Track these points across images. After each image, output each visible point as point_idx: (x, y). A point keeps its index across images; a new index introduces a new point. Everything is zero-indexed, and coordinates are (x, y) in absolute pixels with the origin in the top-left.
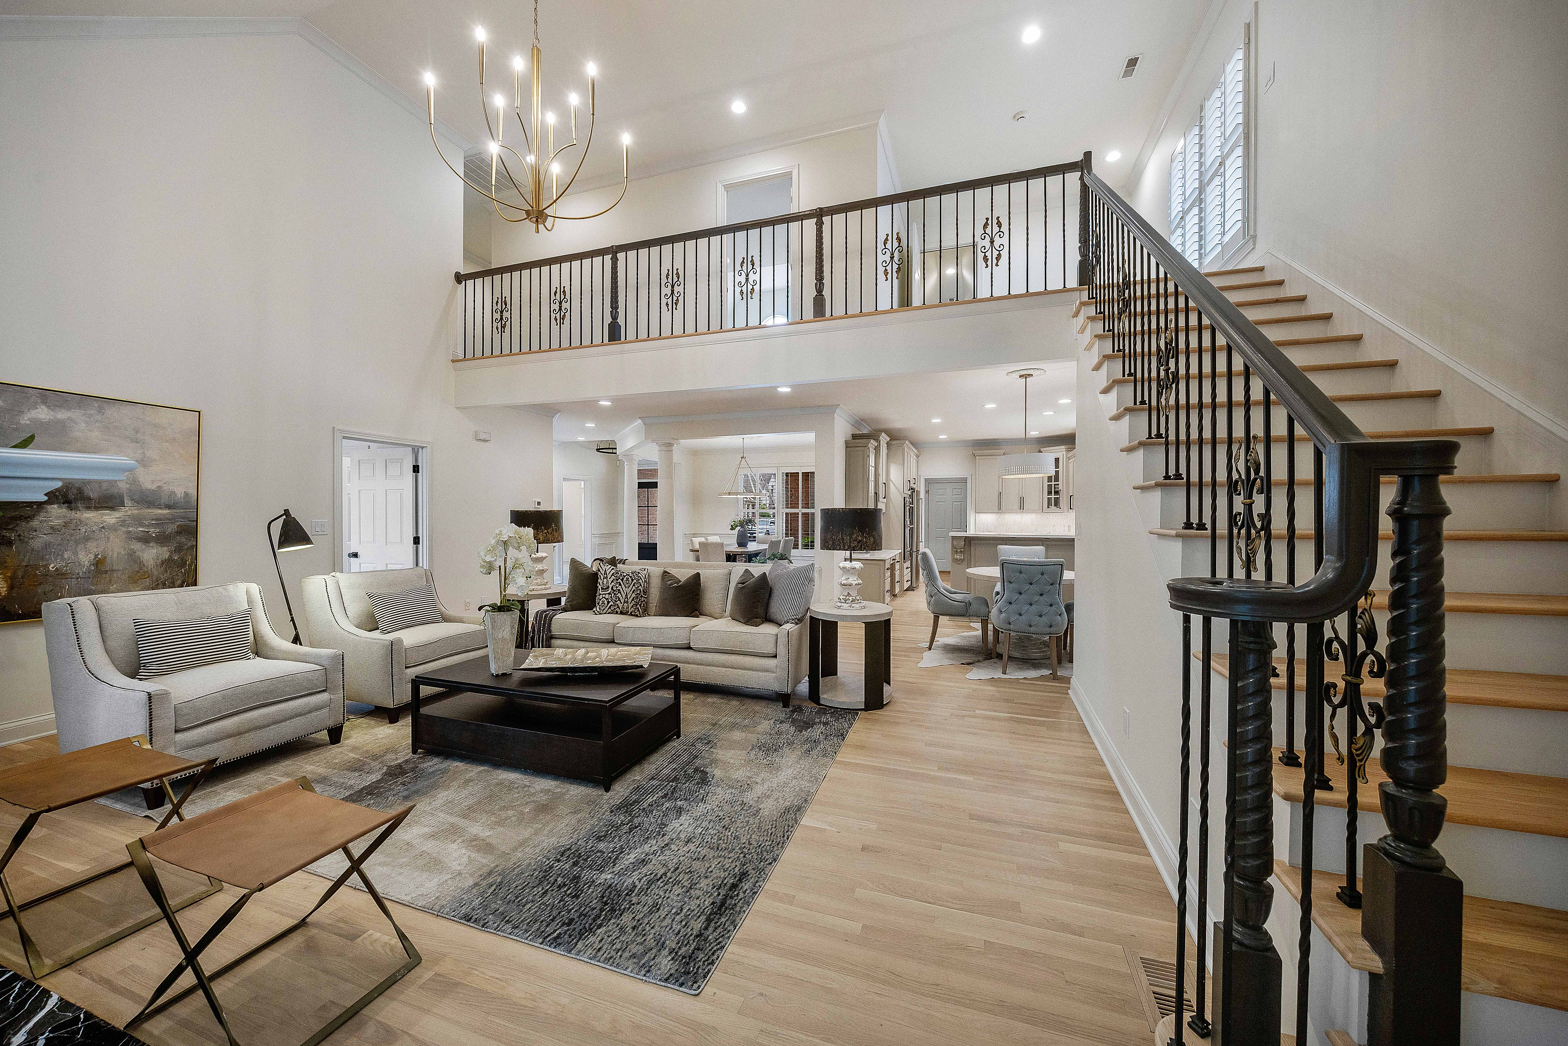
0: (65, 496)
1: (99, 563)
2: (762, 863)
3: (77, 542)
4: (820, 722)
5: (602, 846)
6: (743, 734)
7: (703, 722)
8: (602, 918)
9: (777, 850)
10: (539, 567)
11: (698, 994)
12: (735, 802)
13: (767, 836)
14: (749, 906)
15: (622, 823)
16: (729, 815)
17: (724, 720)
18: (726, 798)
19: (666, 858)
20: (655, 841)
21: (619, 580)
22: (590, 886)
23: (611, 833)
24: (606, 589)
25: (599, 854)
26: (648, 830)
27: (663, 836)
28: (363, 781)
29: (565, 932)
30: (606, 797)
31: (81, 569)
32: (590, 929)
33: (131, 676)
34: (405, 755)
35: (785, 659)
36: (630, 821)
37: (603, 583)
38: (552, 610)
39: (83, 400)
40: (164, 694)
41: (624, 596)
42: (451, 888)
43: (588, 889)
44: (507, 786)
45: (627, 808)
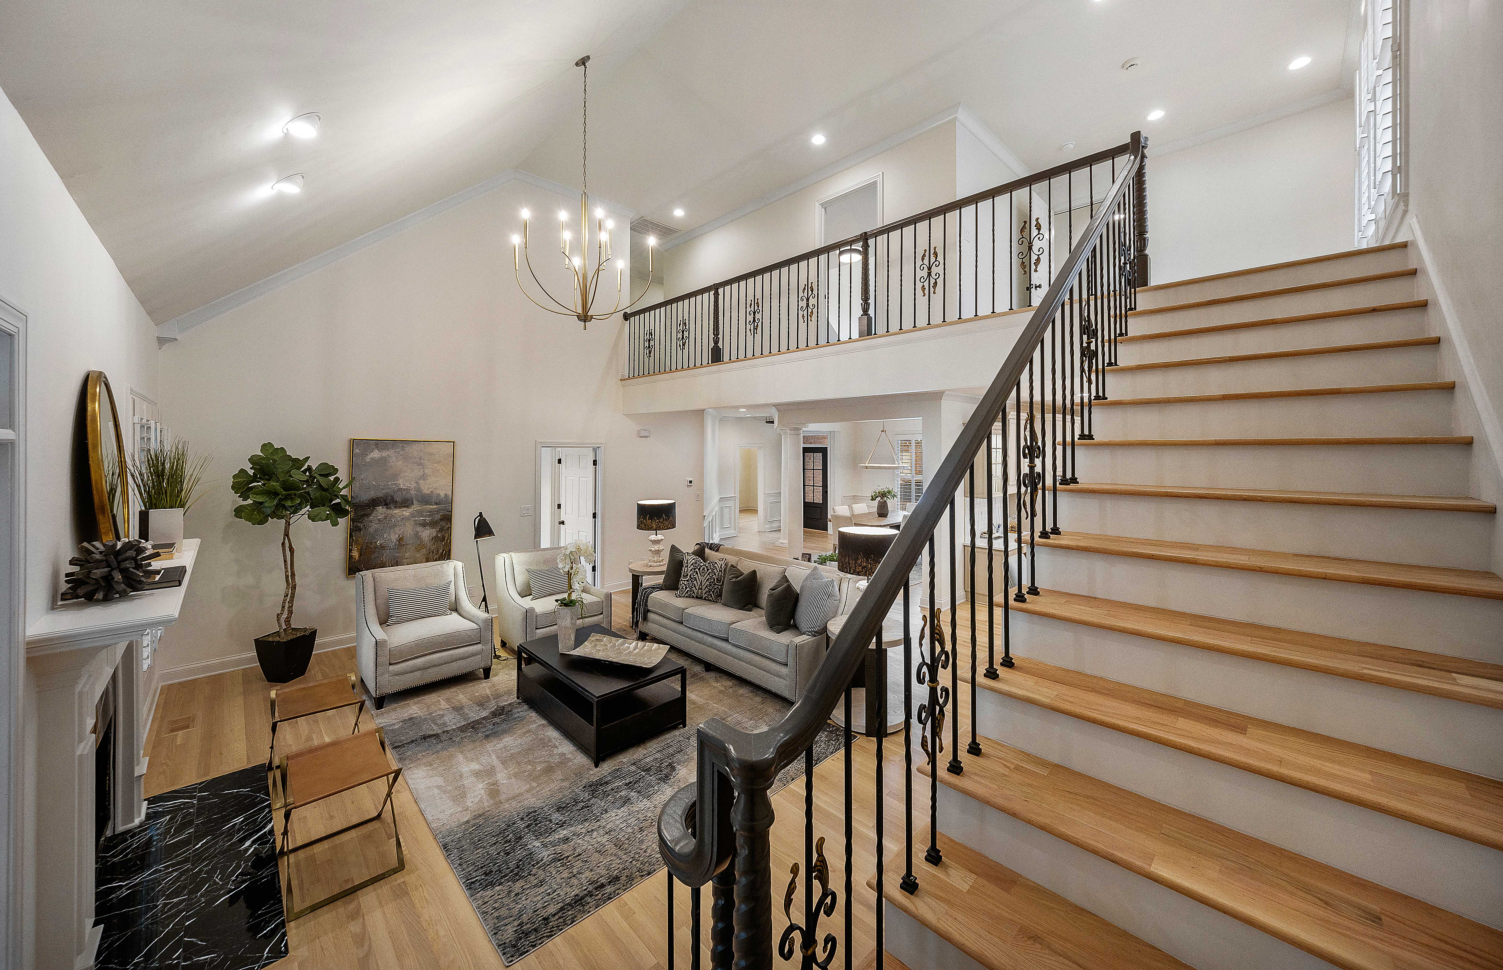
0: (385, 501)
1: (400, 540)
3: (391, 528)
5: (555, 816)
8: (506, 878)
10: (656, 547)
11: (508, 966)
14: (597, 908)
15: (582, 800)
19: (582, 842)
20: (588, 824)
21: (697, 570)
22: (521, 848)
23: (569, 807)
24: (686, 576)
25: (547, 823)
26: (592, 812)
27: (597, 821)
28: (478, 715)
29: (481, 880)
30: (592, 772)
31: (392, 545)
32: (495, 884)
33: (384, 622)
34: (513, 698)
35: (794, 670)
36: (589, 800)
37: (684, 571)
38: (652, 588)
39: (394, 443)
40: (384, 642)
41: (699, 583)
42: (454, 820)
43: (518, 851)
44: (544, 743)
45: (596, 787)
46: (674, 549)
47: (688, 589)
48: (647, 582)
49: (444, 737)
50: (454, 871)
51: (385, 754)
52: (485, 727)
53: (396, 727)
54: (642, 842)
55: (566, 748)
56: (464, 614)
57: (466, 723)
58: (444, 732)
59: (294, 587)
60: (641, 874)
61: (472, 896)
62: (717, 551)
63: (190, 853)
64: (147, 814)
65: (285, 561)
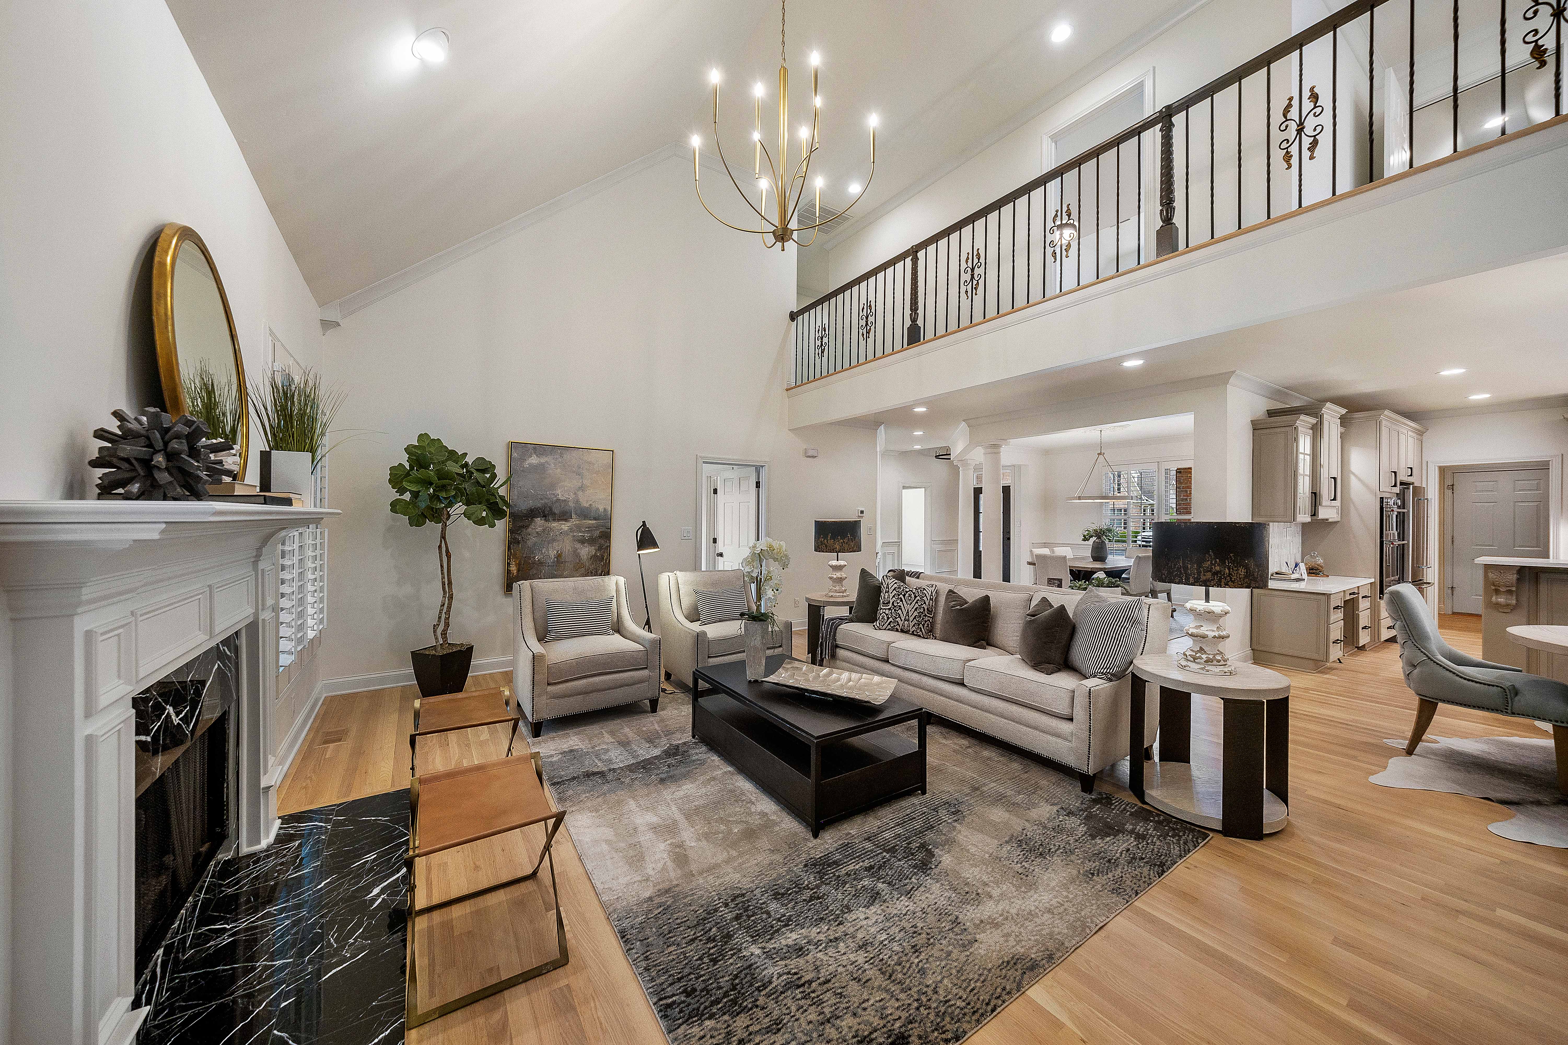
0: (543, 512)
1: (559, 556)
2: (936, 1034)
3: (549, 543)
4: (1132, 832)
5: (773, 906)
6: (1007, 815)
7: (962, 781)
8: (719, 1006)
9: (969, 1022)
10: (838, 575)
12: (946, 914)
13: (965, 990)
15: (807, 885)
16: (929, 931)
17: (992, 786)
18: (939, 902)
19: (825, 958)
20: (826, 928)
21: (901, 596)
22: (733, 955)
23: (790, 894)
24: (887, 604)
25: (764, 916)
26: (828, 908)
27: (839, 924)
28: (648, 753)
29: (680, 1004)
30: (810, 845)
31: (550, 561)
32: (703, 1015)
33: (541, 639)
34: (687, 737)
35: (1085, 727)
36: (818, 887)
37: (884, 598)
38: (840, 619)
39: (553, 449)
40: (542, 656)
41: (905, 613)
42: (632, 894)
43: (730, 958)
44: (737, 797)
45: (823, 868)
46: (864, 575)
47: (891, 619)
48: (830, 613)
49: (610, 776)
50: (639, 978)
51: (543, 789)
52: (659, 768)
53: (554, 759)
54: (922, 972)
55: (766, 805)
56: (628, 635)
57: (635, 762)
58: (610, 770)
59: (451, 597)
60: (944, 1036)
61: (670, 1033)
62: (918, 578)
63: (309, 895)
64: (278, 835)
65: (442, 566)
